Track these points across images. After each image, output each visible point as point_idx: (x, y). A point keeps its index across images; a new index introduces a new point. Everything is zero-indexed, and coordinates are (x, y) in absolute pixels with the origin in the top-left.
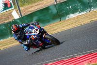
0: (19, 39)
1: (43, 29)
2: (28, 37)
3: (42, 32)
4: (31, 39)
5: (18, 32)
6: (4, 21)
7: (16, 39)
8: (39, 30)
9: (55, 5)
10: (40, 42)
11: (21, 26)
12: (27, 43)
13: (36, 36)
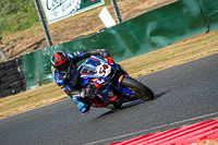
0: (66, 83)
1: (119, 66)
2: (86, 82)
4: (91, 86)
6: (82, 31)
7: (59, 84)
8: (110, 68)
10: (111, 94)
13: (103, 81)
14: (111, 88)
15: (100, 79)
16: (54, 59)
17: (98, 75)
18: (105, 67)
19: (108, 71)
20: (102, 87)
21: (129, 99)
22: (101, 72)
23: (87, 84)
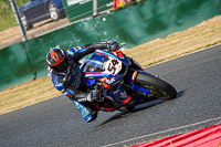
1: (132, 60)
2: (92, 82)
4: (99, 87)
5: (64, 70)
8: (120, 63)
9: (23, 44)
10: (124, 95)
11: (71, 53)
12: (89, 98)
13: (113, 80)
14: (123, 88)
15: (109, 77)
16: (50, 58)
17: (107, 73)
18: (115, 62)
19: (119, 67)
20: (113, 87)
21: (146, 99)
22: (109, 69)
23: (94, 85)
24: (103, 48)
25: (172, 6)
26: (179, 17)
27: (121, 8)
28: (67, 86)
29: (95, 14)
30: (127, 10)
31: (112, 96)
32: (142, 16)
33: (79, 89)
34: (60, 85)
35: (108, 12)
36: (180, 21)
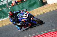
1: (31, 14)
2: (20, 20)
3: (31, 16)
5: (13, 17)
10: (29, 23)
11: (15, 12)
13: (26, 19)
14: (29, 21)
15: (25, 19)
16: (9, 14)
18: (26, 15)
20: (26, 21)
23: (21, 21)
24: (23, 11)
25: (27, 5)
26: (29, 8)
27: (14, 6)
28: (13, 21)
29: (7, 7)
30: (15, 6)
31: (26, 24)
32: (19, 7)
33: (17, 22)
34: (12, 21)
35: (11, 6)
36: (29, 9)
